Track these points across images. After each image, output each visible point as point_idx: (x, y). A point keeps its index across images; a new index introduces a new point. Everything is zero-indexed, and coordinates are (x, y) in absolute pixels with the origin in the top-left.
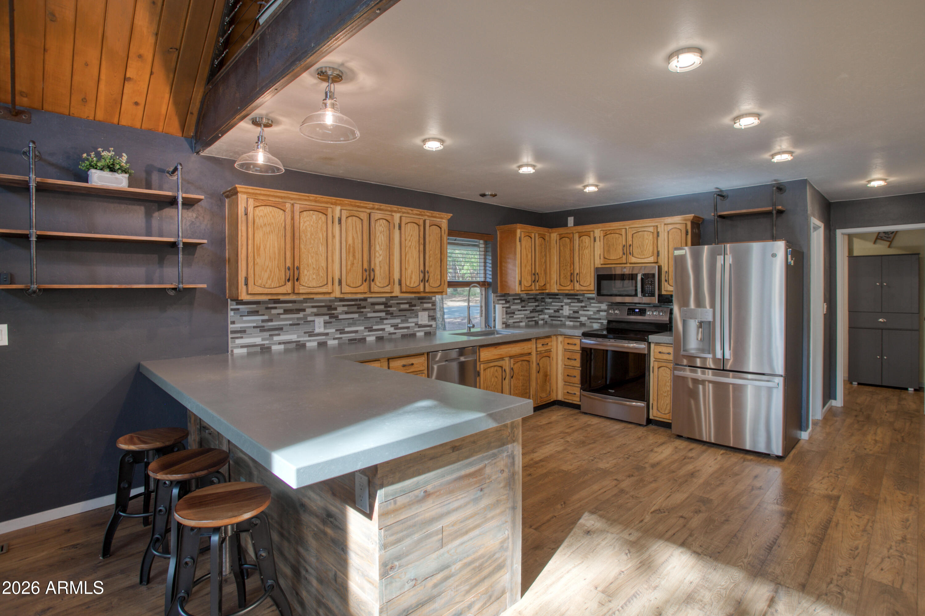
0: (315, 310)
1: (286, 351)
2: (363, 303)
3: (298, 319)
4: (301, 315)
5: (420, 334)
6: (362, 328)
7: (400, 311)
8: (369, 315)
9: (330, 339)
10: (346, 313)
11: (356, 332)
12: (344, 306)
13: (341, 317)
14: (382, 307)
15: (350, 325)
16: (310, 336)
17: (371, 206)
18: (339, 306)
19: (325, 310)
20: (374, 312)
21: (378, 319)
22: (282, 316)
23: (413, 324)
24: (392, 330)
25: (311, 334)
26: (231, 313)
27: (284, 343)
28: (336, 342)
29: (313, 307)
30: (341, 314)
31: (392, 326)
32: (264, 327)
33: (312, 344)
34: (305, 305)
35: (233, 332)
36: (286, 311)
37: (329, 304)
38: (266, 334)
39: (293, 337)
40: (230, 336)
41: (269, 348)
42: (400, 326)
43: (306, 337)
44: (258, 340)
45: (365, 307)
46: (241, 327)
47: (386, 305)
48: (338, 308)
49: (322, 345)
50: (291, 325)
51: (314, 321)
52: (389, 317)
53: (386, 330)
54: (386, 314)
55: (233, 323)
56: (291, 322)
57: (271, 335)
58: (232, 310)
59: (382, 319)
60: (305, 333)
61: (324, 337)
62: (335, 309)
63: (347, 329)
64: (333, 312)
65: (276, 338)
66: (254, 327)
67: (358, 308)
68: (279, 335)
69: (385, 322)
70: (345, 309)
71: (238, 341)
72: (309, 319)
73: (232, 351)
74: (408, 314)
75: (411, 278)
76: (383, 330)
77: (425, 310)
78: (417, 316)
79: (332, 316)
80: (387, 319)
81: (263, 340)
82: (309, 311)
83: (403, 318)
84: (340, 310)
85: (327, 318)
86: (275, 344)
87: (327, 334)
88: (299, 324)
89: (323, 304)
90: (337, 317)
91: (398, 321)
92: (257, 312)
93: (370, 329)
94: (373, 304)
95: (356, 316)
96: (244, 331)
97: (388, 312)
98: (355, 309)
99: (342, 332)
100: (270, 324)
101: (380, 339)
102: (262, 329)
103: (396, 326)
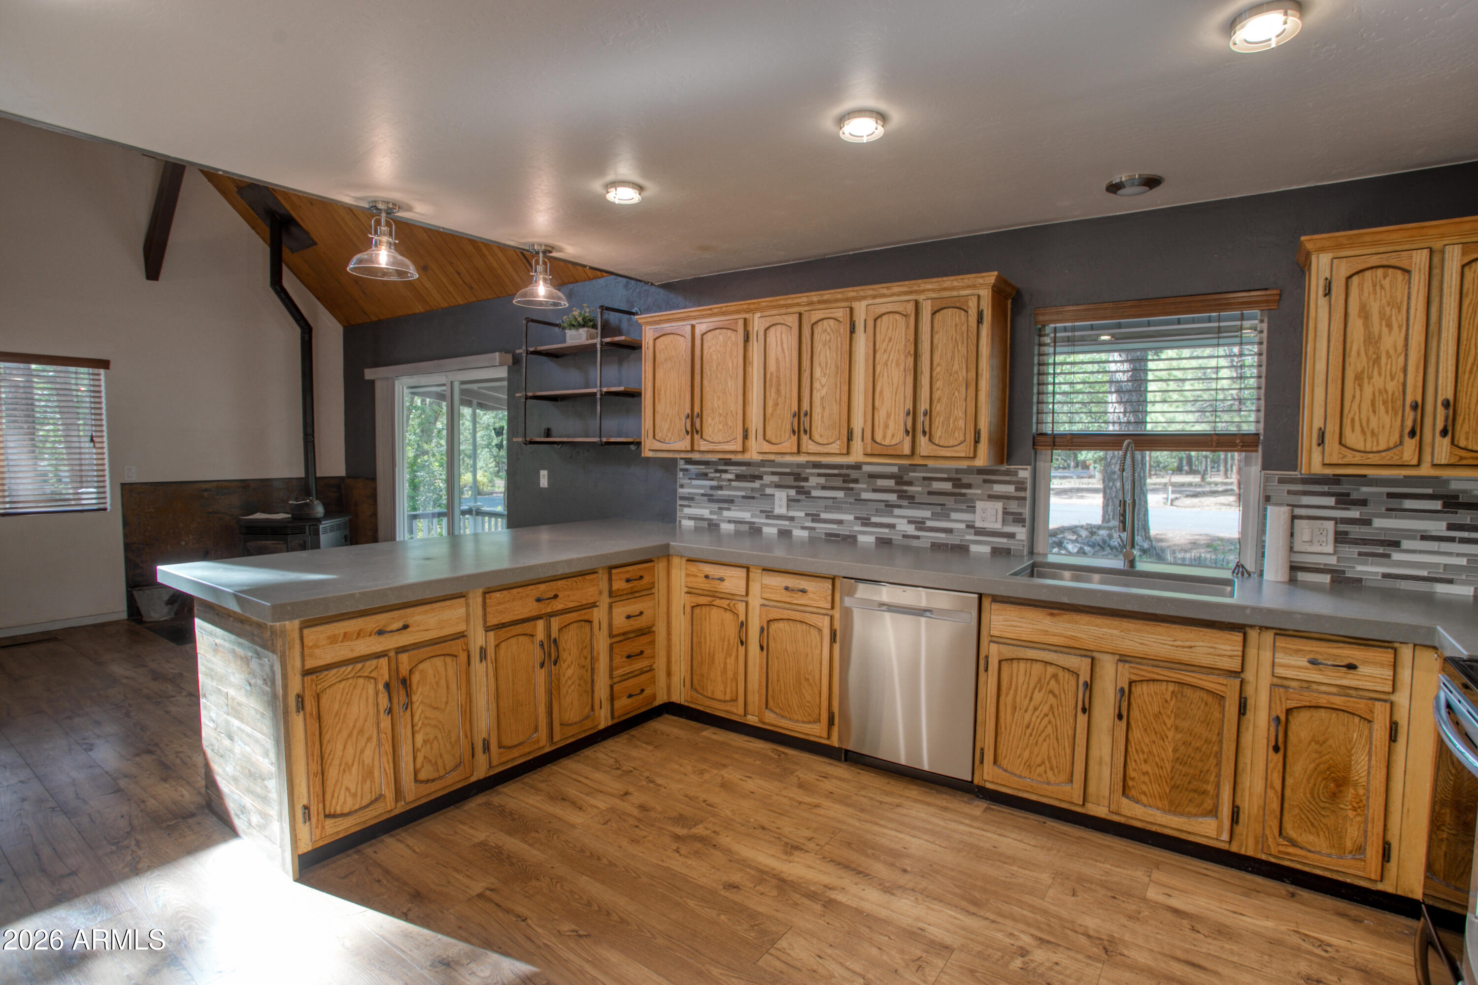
0: (776, 479)
1: (738, 533)
2: (854, 474)
3: (753, 489)
4: (757, 484)
5: (980, 549)
6: (850, 517)
7: (930, 493)
8: (865, 496)
9: (796, 527)
10: (824, 488)
11: (840, 522)
12: (819, 475)
13: (815, 493)
14: (891, 483)
15: (827, 509)
16: (768, 517)
17: (805, 299)
18: (813, 474)
19: (790, 481)
20: (874, 491)
21: (882, 506)
22: (733, 483)
23: (963, 526)
24: (911, 530)
25: (769, 515)
26: (681, 474)
27: (734, 522)
28: (805, 534)
29: (773, 473)
30: (815, 488)
31: (910, 522)
32: (712, 495)
33: (770, 531)
34: (762, 469)
35: (682, 498)
36: (739, 477)
37: (796, 470)
38: (715, 506)
39: (746, 516)
40: (679, 502)
41: (717, 525)
42: (929, 524)
43: (762, 518)
44: (705, 513)
45: (856, 481)
46: (689, 493)
47: (899, 479)
48: (765, 477)
49: (784, 534)
50: (743, 497)
51: (773, 495)
52: (905, 503)
53: (898, 528)
54: (899, 497)
55: (682, 486)
56: (743, 494)
57: (720, 509)
58: (682, 470)
59: (889, 506)
60: (761, 511)
61: (787, 523)
62: (806, 480)
63: (823, 516)
64: (803, 484)
65: (726, 514)
66: (703, 495)
67: (844, 481)
68: (729, 509)
69: (897, 511)
70: (822, 480)
71: (687, 511)
72: (768, 491)
73: (680, 522)
74: (950, 502)
75: (886, 426)
76: (892, 526)
77: (993, 497)
78: (972, 509)
79: (801, 491)
80: (900, 507)
81: (711, 513)
82: (767, 479)
83: (938, 509)
84: (813, 481)
85: (792, 492)
86: (724, 521)
87: (792, 519)
88: (753, 498)
89: (788, 470)
90: (809, 493)
91: (924, 513)
92: (706, 475)
93: (866, 522)
94: (873, 476)
95: (840, 494)
96: (692, 499)
97: (902, 495)
98: (839, 482)
99: (815, 518)
100: (720, 492)
101: (883, 543)
102: (711, 499)
103: (920, 524)
